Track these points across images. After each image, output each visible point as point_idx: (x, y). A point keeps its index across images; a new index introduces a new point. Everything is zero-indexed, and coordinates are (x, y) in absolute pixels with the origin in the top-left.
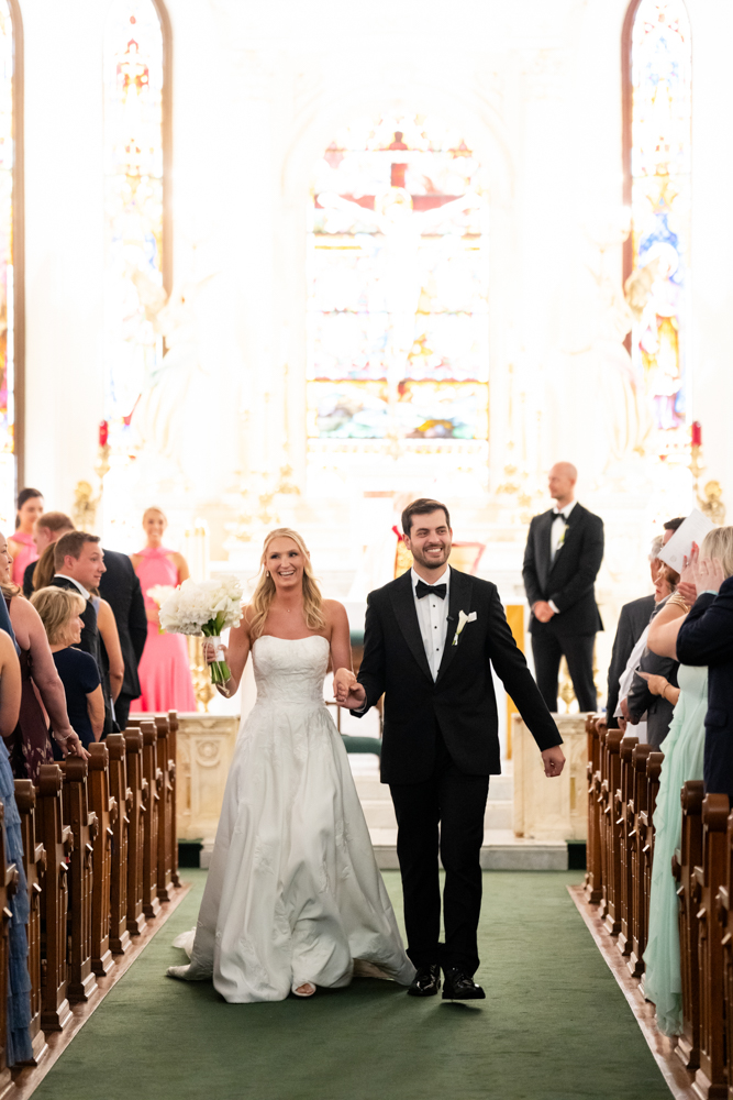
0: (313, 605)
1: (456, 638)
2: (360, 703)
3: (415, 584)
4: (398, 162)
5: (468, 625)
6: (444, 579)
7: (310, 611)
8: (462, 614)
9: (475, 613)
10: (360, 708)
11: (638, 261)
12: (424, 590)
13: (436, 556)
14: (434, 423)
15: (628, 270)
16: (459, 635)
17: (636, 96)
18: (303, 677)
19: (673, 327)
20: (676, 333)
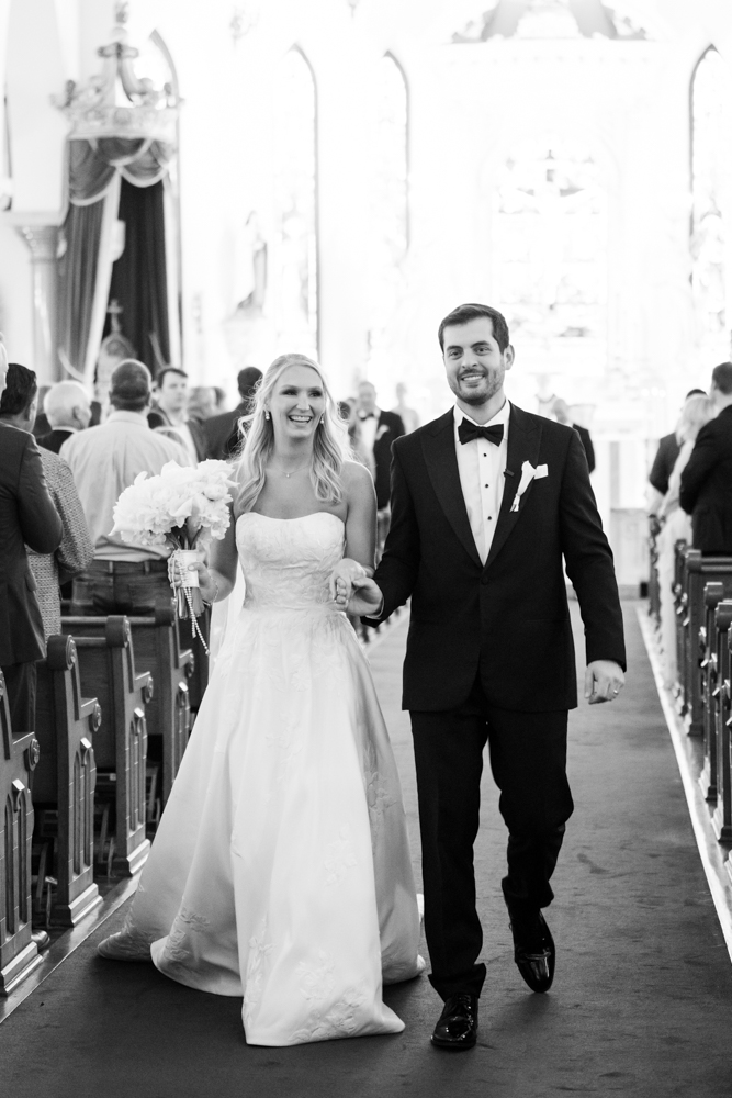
0: (327, 465)
1: (517, 501)
2: (375, 607)
3: (458, 423)
4: (550, 168)
5: (534, 482)
6: (502, 418)
7: (321, 474)
8: (526, 467)
9: (545, 466)
10: (376, 613)
11: (697, 227)
12: (470, 432)
13: (474, 385)
14: (571, 329)
15: (691, 231)
16: (522, 497)
17: (695, 124)
18: (302, 572)
19: (717, 268)
20: (720, 272)
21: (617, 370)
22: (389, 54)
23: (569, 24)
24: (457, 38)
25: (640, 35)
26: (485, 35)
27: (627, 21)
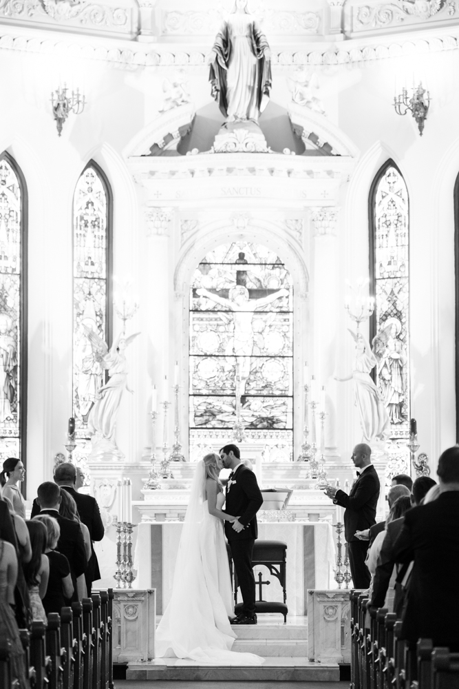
4: (241, 271)
14: (262, 419)
17: (378, 234)
19: (399, 365)
20: (401, 368)
21: (306, 459)
22: (92, 164)
23: (259, 140)
24: (156, 150)
25: (326, 150)
26: (182, 149)
27: (313, 137)
